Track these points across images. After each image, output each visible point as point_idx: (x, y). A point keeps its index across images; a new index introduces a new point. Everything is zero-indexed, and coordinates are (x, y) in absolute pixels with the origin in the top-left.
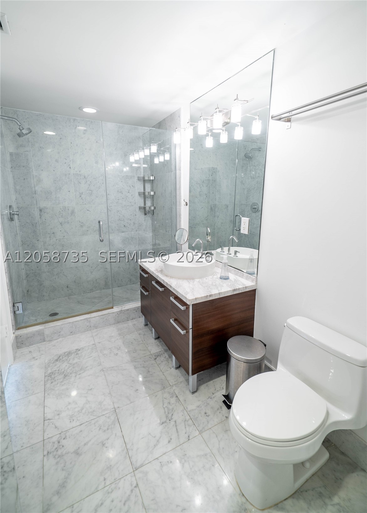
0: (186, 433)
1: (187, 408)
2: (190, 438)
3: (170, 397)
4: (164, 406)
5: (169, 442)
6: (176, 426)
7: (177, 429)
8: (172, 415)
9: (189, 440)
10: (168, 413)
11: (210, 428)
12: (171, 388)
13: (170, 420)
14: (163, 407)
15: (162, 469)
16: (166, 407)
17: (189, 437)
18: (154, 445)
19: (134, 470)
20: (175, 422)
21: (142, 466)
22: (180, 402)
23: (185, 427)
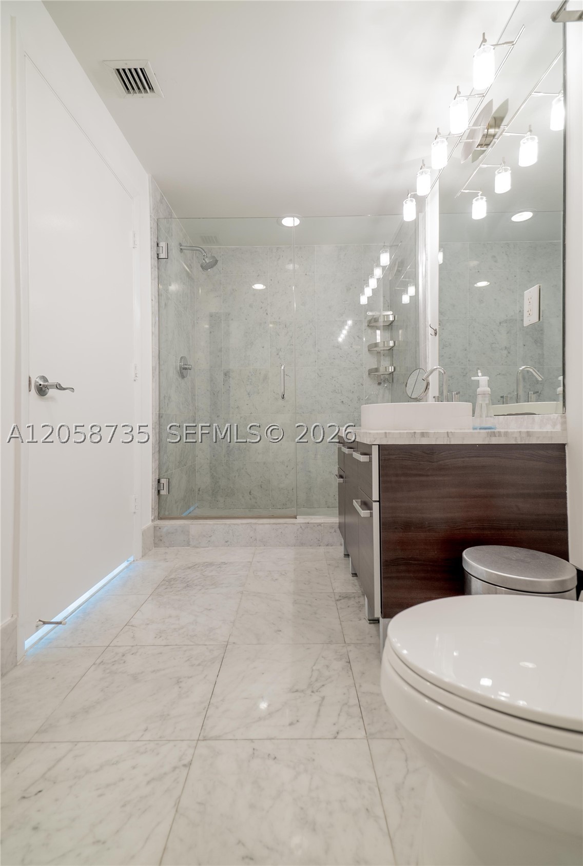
0: (334, 724)
1: (360, 686)
2: (340, 736)
3: (335, 659)
4: (314, 668)
5: (291, 724)
6: (320, 705)
7: (319, 711)
8: (323, 685)
9: (335, 738)
10: (316, 680)
11: (398, 739)
12: (343, 647)
13: (313, 692)
14: (312, 668)
15: (249, 761)
16: (318, 670)
17: (338, 733)
18: (259, 718)
19: (201, 738)
20: (323, 698)
21: (217, 738)
22: (350, 673)
23: (339, 715)
